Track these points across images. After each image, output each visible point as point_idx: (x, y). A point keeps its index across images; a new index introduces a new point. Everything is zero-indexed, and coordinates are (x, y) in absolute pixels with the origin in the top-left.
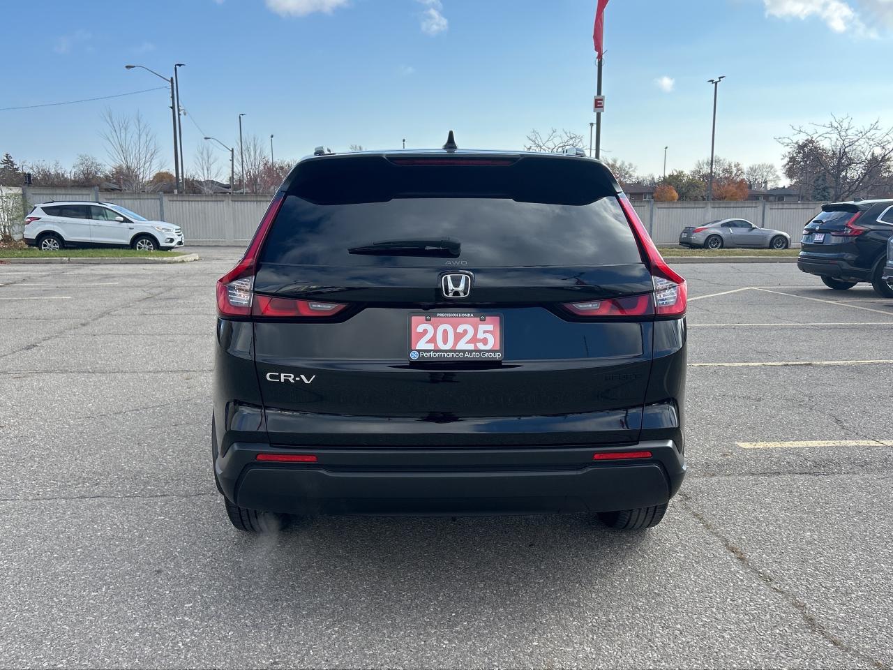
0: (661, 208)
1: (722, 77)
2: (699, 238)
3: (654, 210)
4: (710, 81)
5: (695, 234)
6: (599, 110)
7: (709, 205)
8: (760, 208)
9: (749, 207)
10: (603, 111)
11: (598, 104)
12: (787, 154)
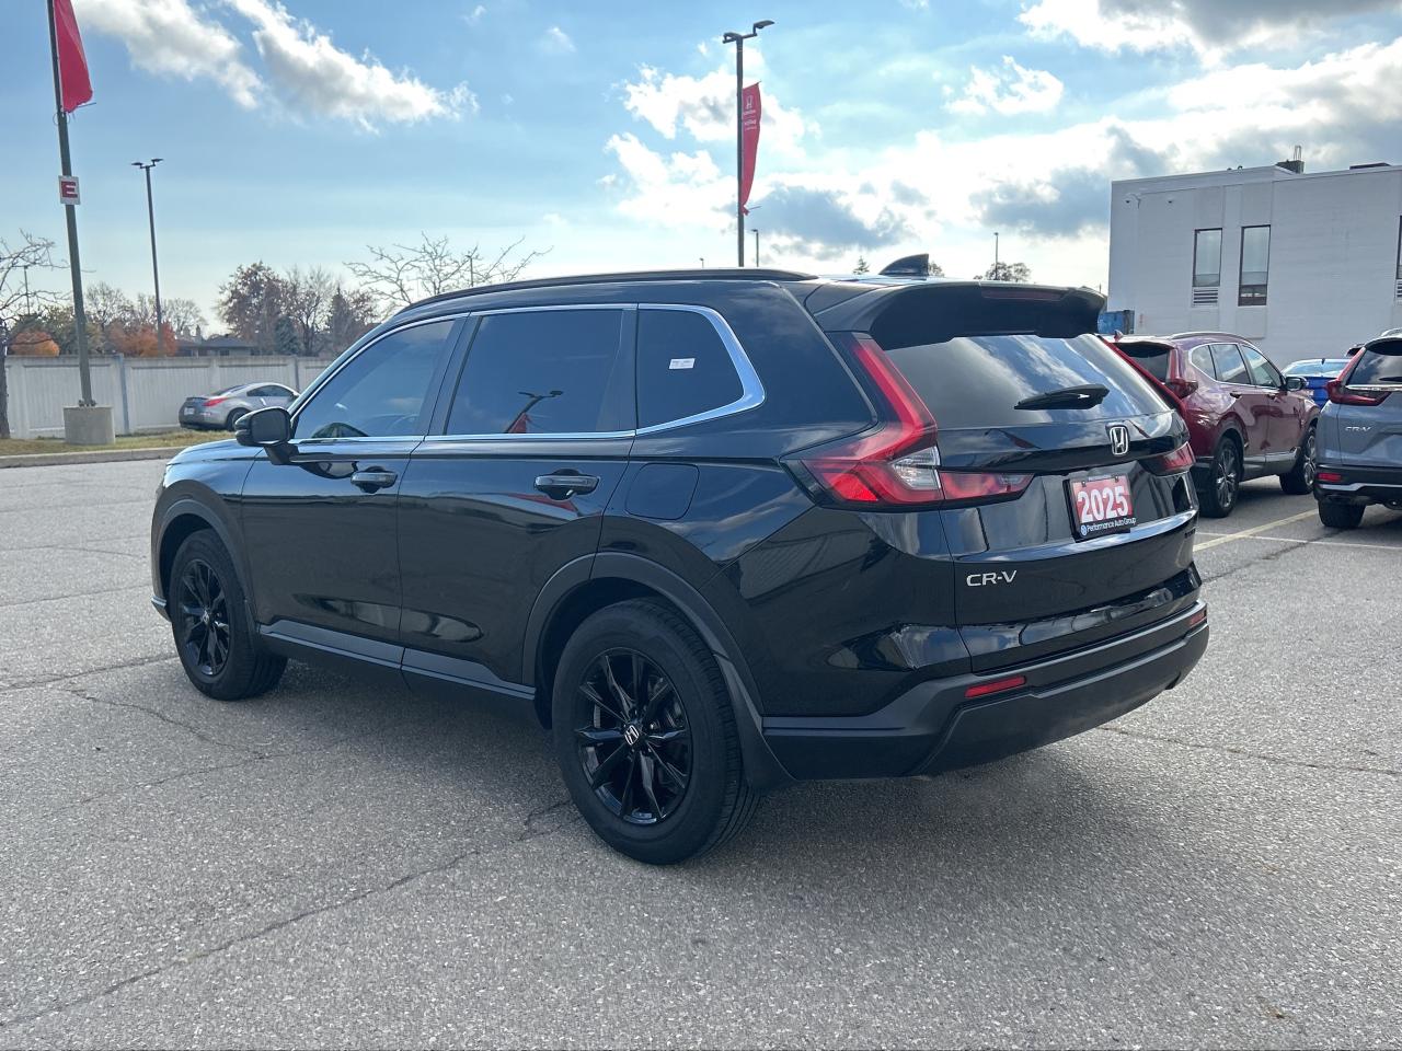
0: (138, 368)
1: (157, 160)
2: (218, 414)
3: (126, 372)
4: (137, 164)
5: (208, 409)
6: (70, 201)
7: (215, 364)
8: (291, 366)
9: (274, 365)
10: (79, 203)
11: (68, 190)
12: (228, 286)
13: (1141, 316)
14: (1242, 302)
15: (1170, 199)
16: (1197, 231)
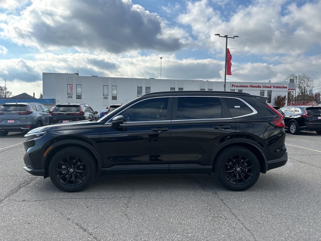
13: (57, 100)
14: (77, 98)
15: (62, 78)
16: (68, 84)
